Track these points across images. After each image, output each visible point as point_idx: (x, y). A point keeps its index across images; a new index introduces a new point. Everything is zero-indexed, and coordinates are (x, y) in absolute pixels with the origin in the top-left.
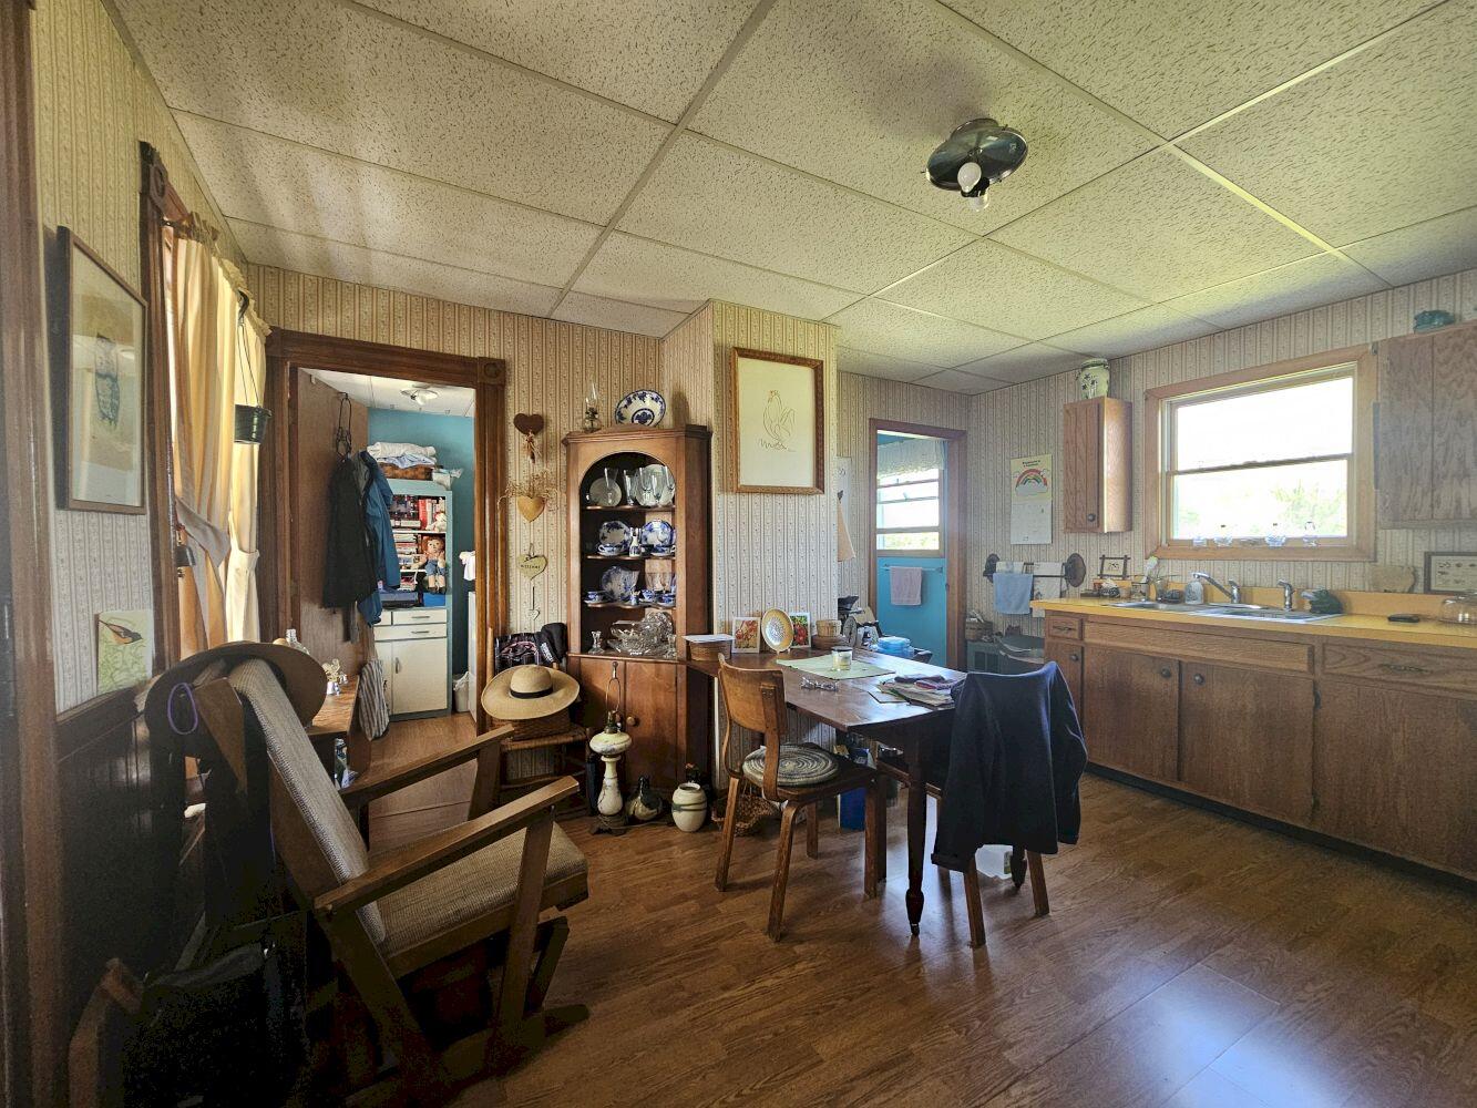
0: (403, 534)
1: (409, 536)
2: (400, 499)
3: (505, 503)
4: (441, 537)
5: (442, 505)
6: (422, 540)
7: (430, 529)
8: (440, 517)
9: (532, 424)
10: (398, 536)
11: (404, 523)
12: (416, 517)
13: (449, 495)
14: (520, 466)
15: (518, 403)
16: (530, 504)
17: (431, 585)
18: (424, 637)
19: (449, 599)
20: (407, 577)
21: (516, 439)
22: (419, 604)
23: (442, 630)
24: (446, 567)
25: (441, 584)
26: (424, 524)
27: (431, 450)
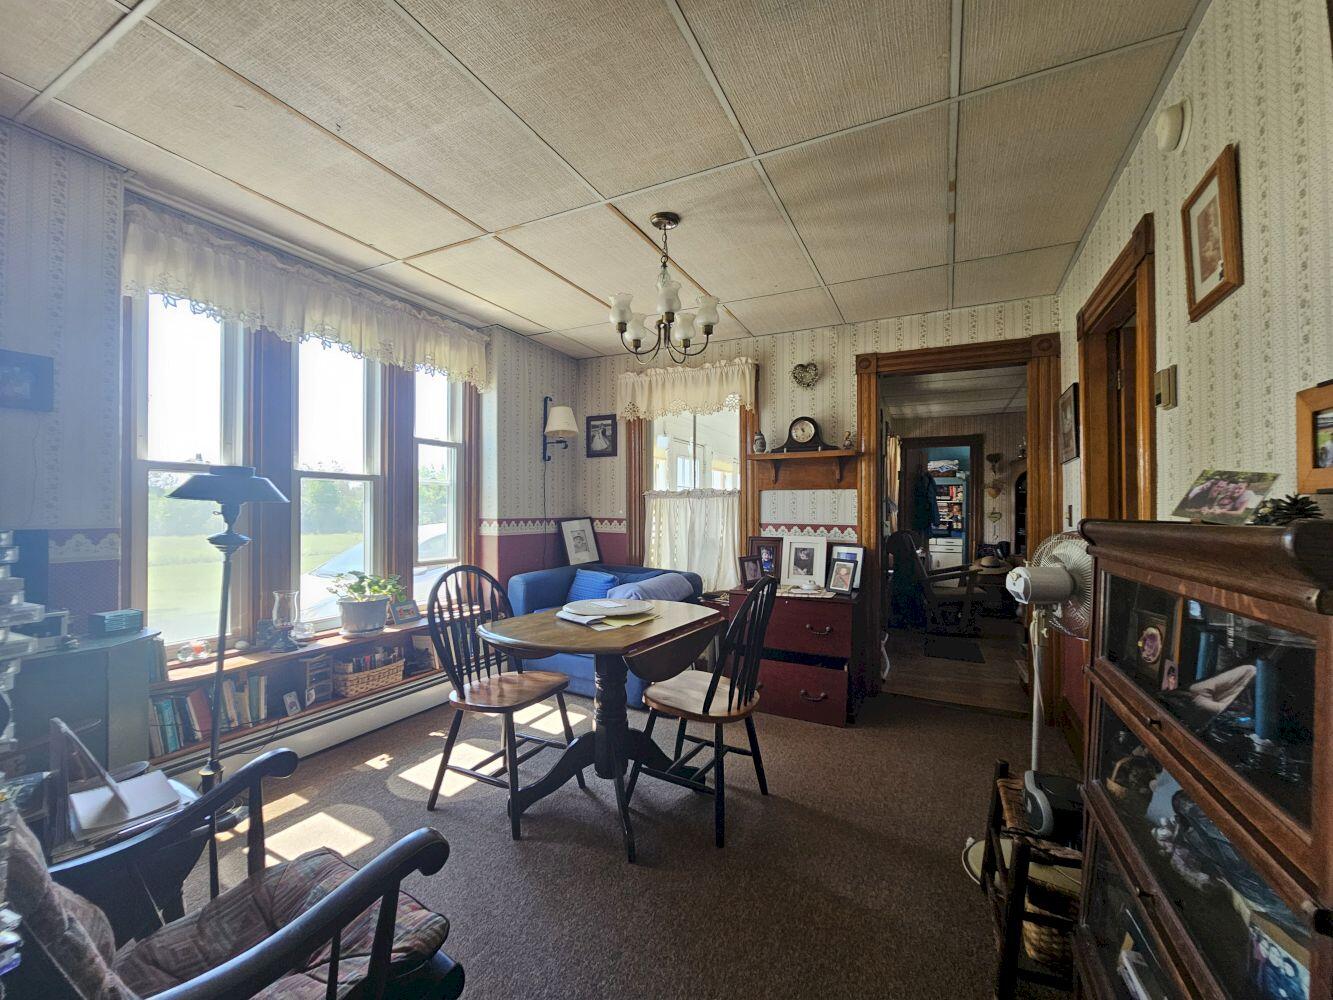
0: (942, 502)
1: (944, 504)
2: (941, 487)
3: (983, 491)
4: (960, 504)
5: (961, 489)
6: (950, 507)
7: (954, 500)
8: (960, 495)
9: (995, 458)
10: (940, 503)
11: (943, 498)
12: (948, 495)
13: (964, 483)
14: (989, 477)
15: (988, 450)
16: (993, 491)
17: (955, 527)
18: (951, 552)
19: (964, 534)
20: (944, 523)
21: (987, 465)
22: (948, 536)
23: (960, 549)
24: (963, 518)
25: (960, 527)
26: (952, 498)
27: (957, 461)
